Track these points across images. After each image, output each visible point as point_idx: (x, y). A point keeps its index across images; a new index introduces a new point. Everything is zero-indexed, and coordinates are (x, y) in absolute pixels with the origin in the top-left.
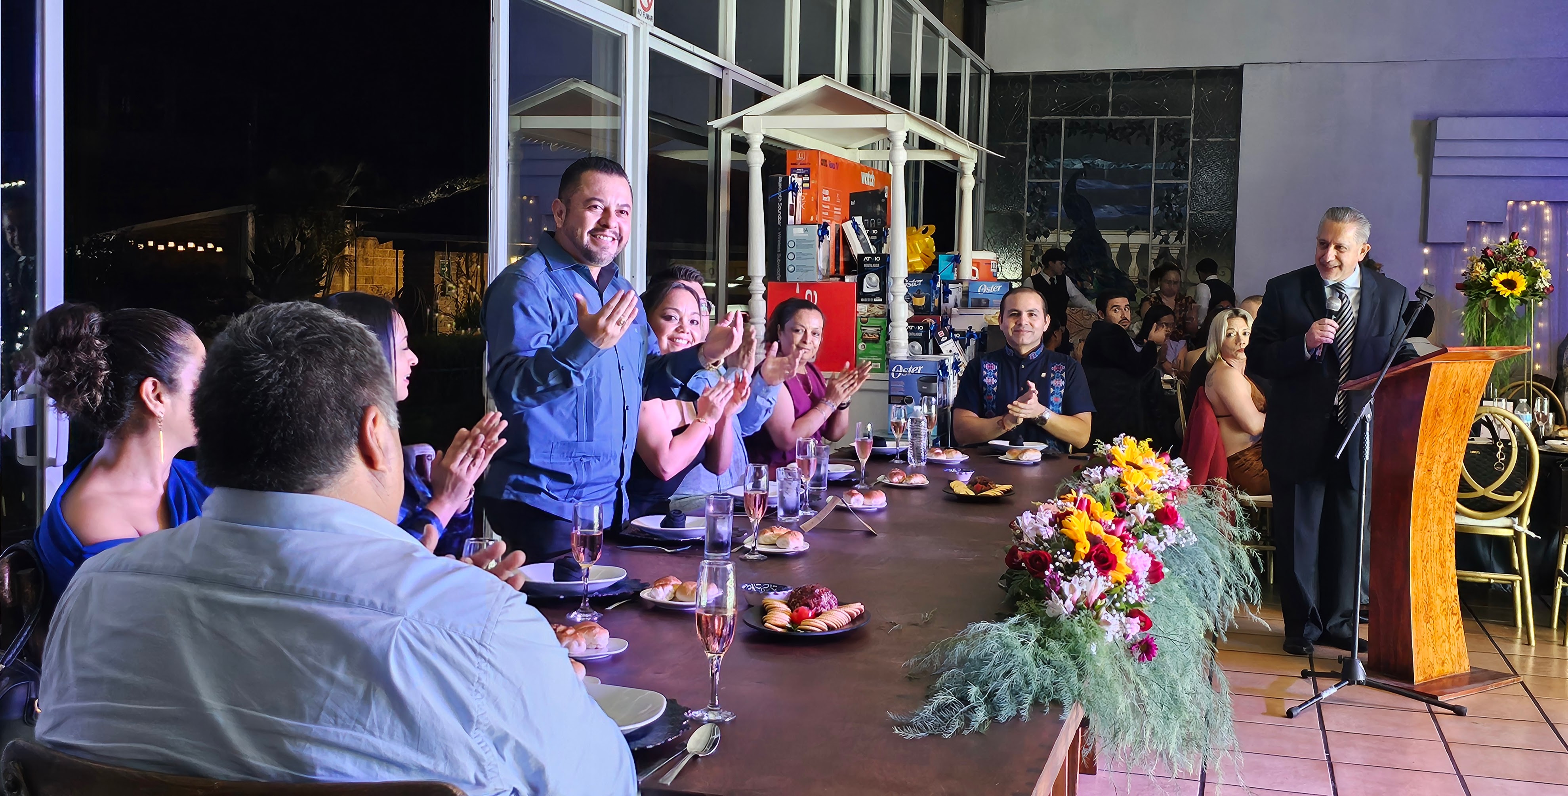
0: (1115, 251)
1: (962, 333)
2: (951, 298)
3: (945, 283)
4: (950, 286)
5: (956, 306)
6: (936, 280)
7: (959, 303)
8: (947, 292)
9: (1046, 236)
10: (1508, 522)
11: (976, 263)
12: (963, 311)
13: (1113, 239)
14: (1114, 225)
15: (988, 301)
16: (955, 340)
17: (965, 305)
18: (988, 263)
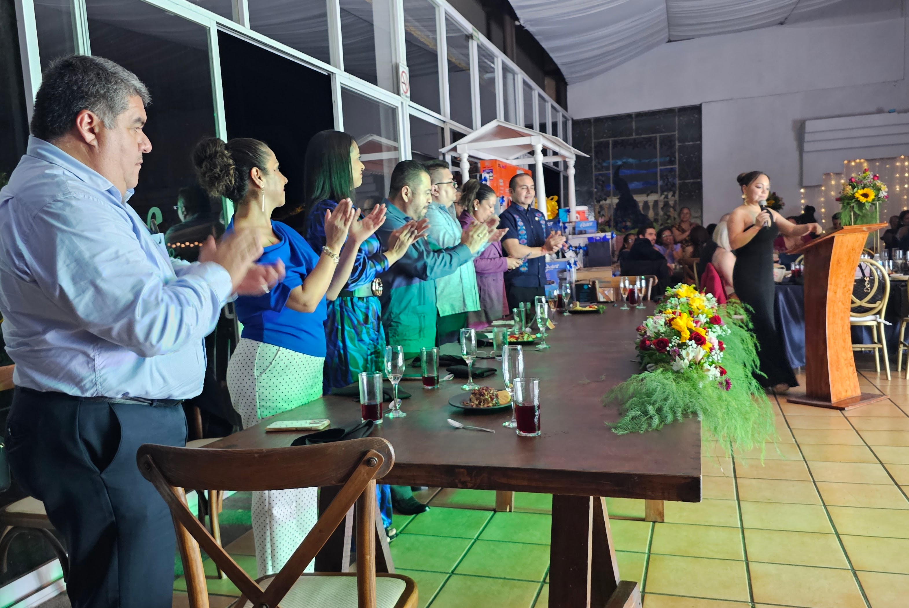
0: (641, 205)
1: (576, 247)
2: (567, 231)
3: (564, 223)
4: (567, 225)
5: (570, 234)
6: (559, 222)
7: (571, 233)
8: (565, 228)
9: (605, 200)
10: (873, 317)
11: (578, 212)
12: (575, 236)
13: (640, 199)
14: (640, 192)
15: (585, 231)
16: (573, 250)
17: (574, 234)
18: (584, 212)
